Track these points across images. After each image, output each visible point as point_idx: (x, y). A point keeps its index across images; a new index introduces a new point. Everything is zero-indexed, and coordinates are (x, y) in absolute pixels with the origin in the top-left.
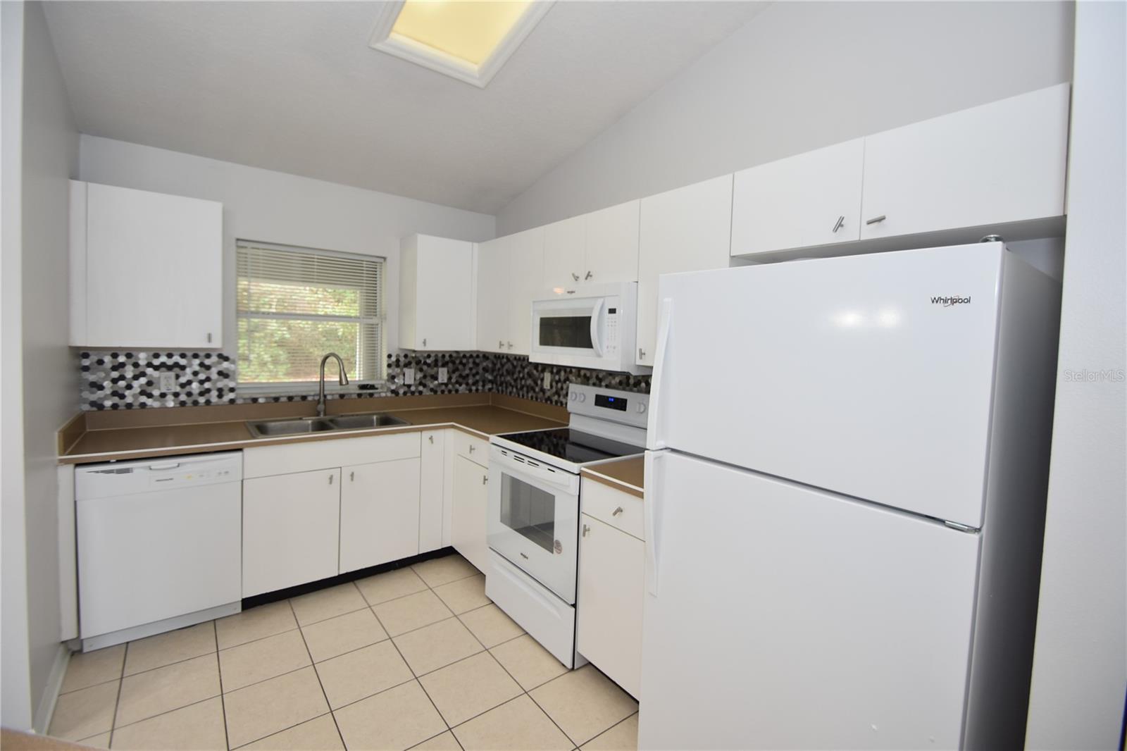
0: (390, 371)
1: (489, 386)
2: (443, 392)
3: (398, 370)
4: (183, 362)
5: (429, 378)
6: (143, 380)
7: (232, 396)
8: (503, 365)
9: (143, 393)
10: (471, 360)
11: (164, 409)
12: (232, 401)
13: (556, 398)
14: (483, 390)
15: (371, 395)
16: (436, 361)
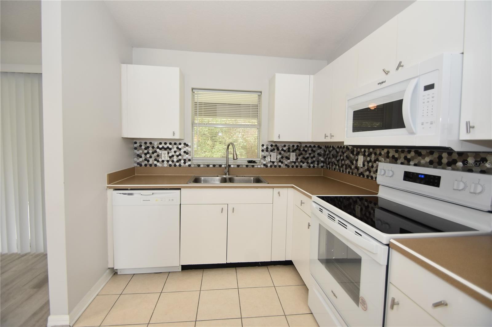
0: (263, 154)
1: (322, 164)
2: (293, 166)
3: (267, 153)
4: (170, 146)
5: (284, 158)
6: (155, 154)
7: (189, 163)
8: (330, 152)
9: (155, 160)
10: (310, 149)
11: (163, 167)
12: (190, 165)
13: (367, 173)
14: (318, 167)
15: (253, 166)
16: (289, 148)
